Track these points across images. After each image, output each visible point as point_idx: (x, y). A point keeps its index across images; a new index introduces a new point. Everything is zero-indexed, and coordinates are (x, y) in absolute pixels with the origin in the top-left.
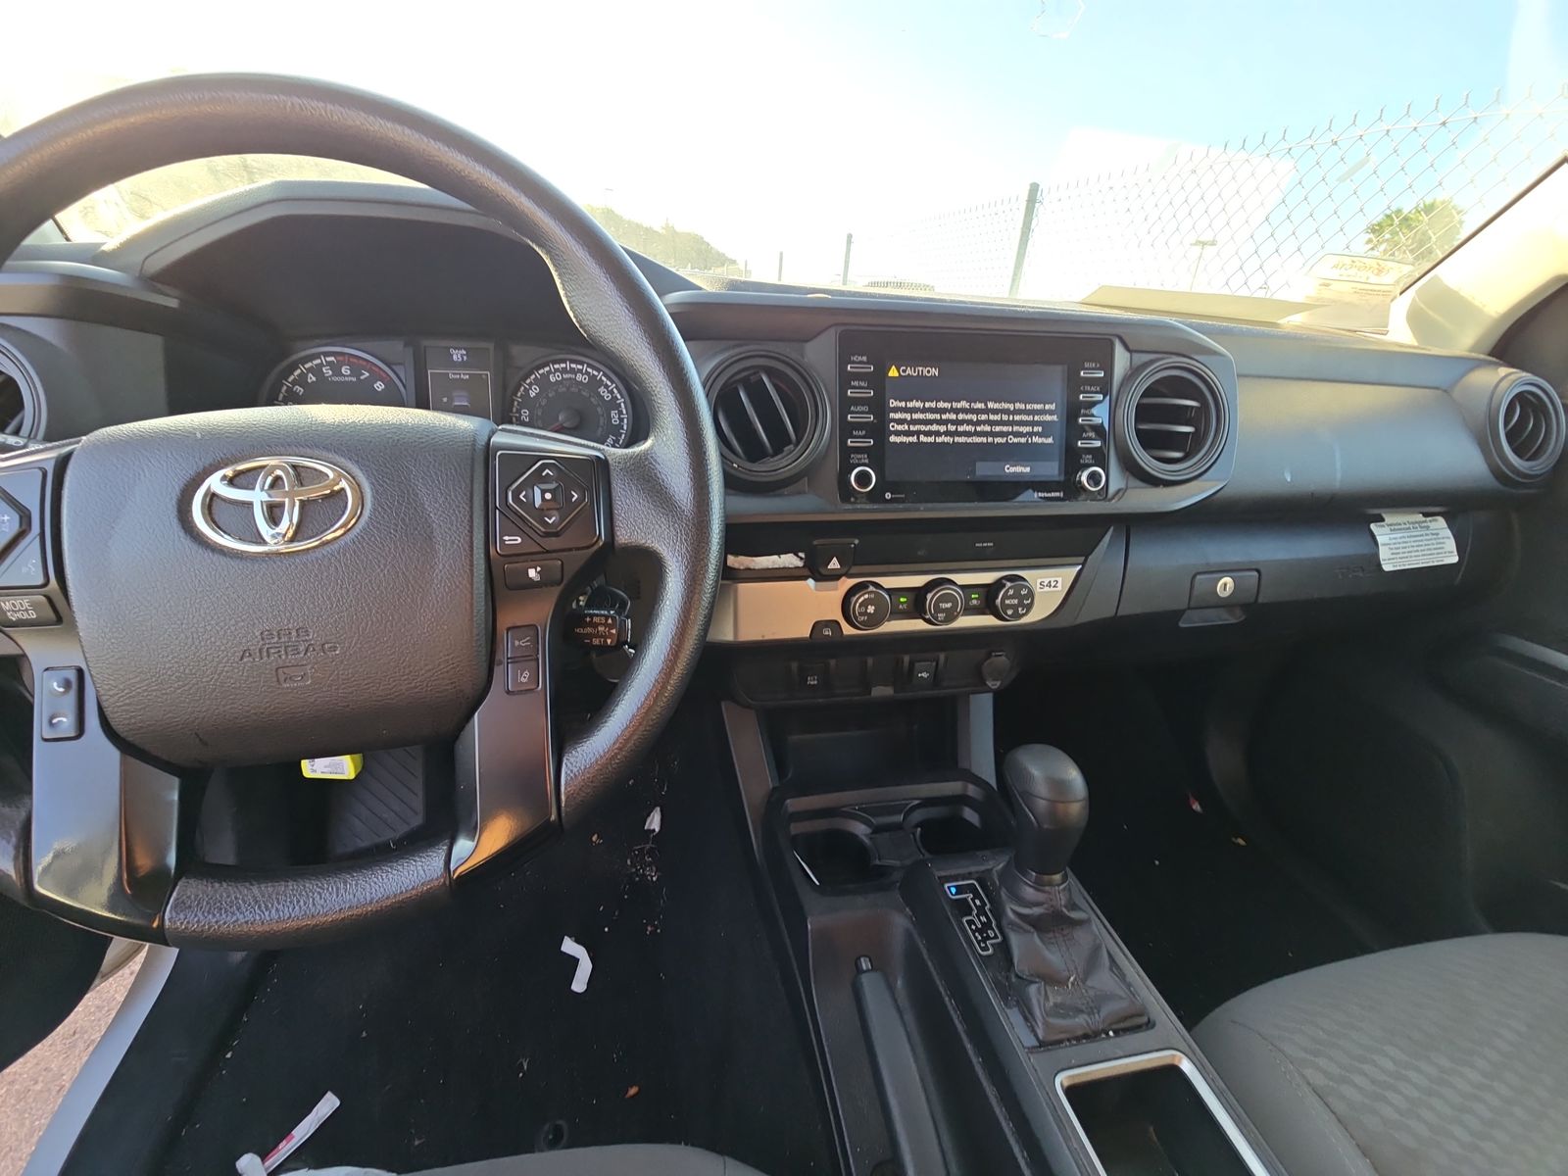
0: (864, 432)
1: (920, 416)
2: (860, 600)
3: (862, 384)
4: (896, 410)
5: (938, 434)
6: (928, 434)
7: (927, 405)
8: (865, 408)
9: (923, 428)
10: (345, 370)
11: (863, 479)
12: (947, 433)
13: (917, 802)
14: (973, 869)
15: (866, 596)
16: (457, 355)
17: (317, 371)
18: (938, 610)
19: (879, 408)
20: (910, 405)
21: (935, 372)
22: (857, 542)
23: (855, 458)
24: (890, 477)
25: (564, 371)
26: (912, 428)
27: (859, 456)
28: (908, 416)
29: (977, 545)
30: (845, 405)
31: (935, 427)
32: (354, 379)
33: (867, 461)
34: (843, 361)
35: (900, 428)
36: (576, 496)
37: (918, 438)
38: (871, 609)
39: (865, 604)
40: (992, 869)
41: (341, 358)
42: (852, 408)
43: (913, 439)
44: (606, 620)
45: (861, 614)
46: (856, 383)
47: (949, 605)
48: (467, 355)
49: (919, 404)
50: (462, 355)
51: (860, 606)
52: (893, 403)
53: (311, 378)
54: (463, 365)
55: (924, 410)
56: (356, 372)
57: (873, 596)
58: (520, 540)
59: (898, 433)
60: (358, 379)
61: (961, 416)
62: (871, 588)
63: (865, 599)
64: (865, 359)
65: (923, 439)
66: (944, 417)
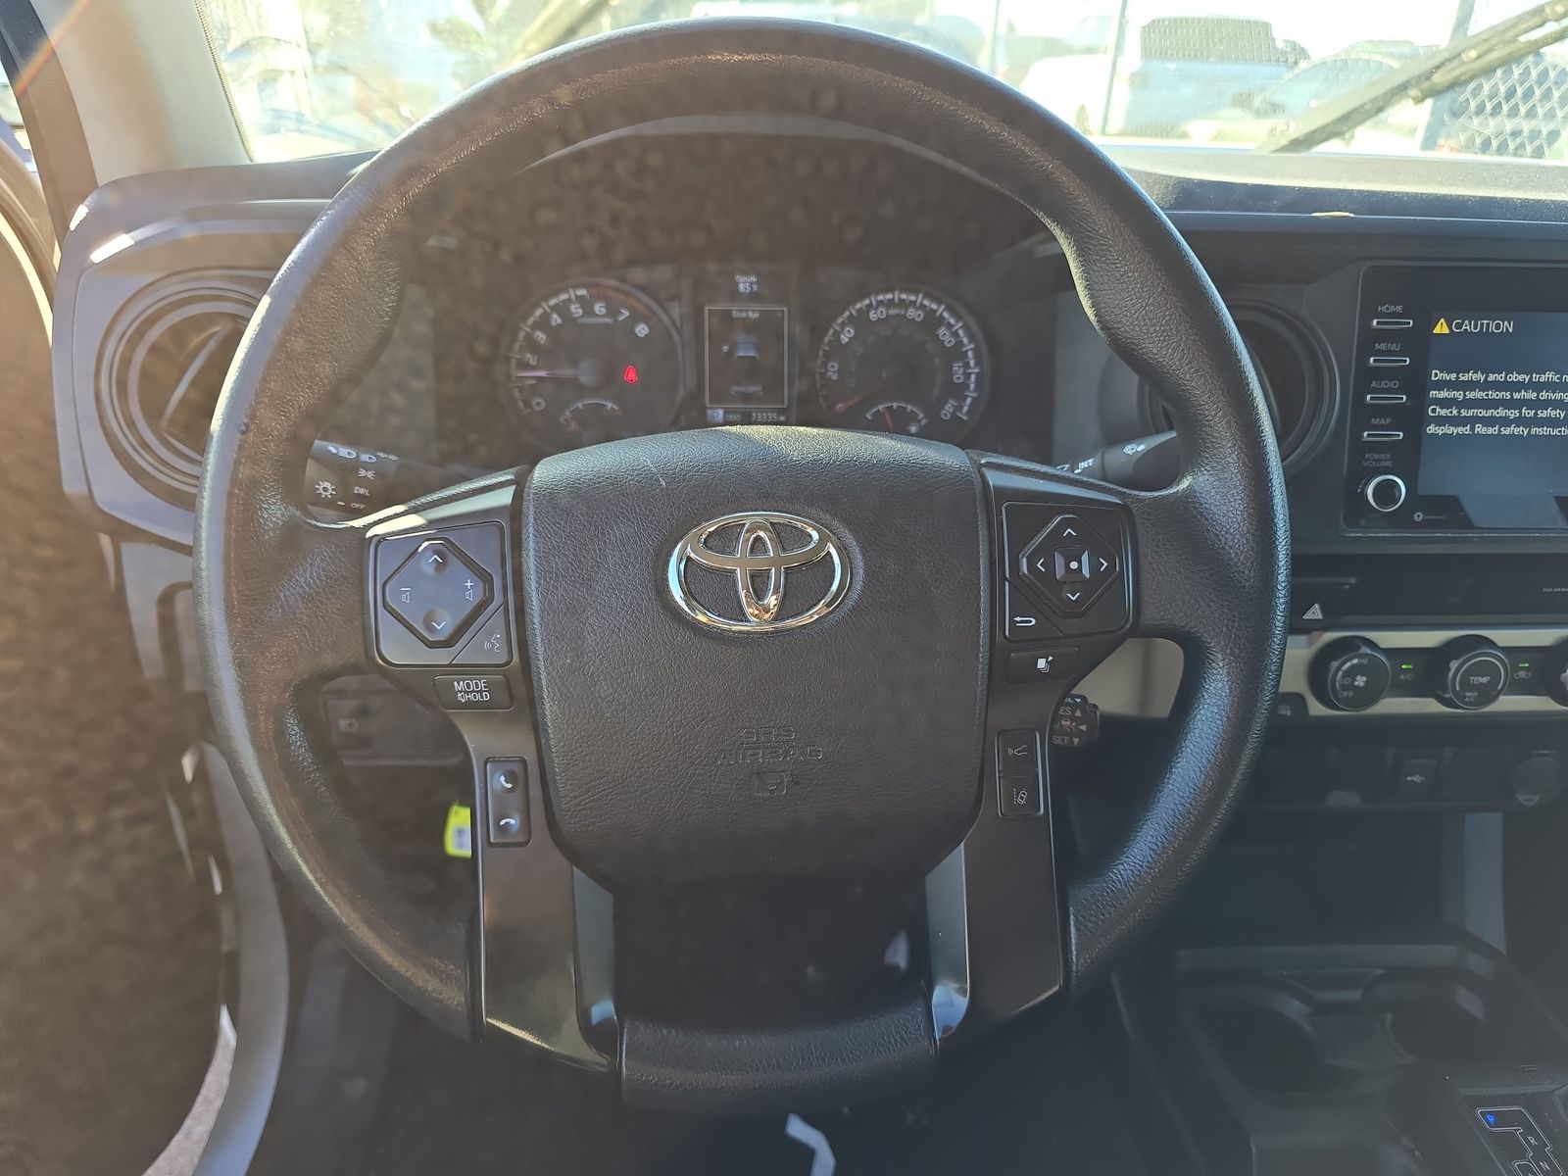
0: (1389, 420)
1: (1479, 394)
2: (1345, 667)
3: (1393, 347)
4: (1442, 385)
5: (1505, 422)
6: (1488, 422)
7: (1492, 377)
8: (1394, 384)
9: (1483, 413)
10: (599, 308)
11: (1386, 492)
12: (1520, 421)
13: (1380, 972)
14: (1519, 1090)
15: (1355, 661)
16: (745, 284)
17: (562, 309)
18: (1466, 685)
19: (1417, 384)
20: (1464, 377)
21: (1507, 326)
22: (1353, 581)
23: (1371, 459)
24: (1425, 488)
25: (890, 304)
26: (1464, 413)
27: (1377, 457)
28: (1459, 395)
29: (1545, 590)
30: (1365, 378)
31: (1501, 412)
32: (609, 320)
33: (1389, 464)
34: (1369, 312)
35: (1444, 412)
36: (1106, 564)
37: (1473, 429)
38: (1360, 681)
39: (1352, 673)
40: (1553, 1091)
41: (594, 291)
42: (1374, 384)
43: (1466, 430)
44: (1074, 712)
45: (1344, 687)
46: (1383, 346)
47: (1485, 680)
48: (758, 282)
49: (1479, 377)
50: (751, 283)
51: (1343, 677)
52: (1437, 375)
53: (556, 319)
54: (754, 297)
55: (1486, 386)
56: (613, 312)
57: (1365, 661)
58: (1034, 622)
59: (1441, 421)
60: (615, 320)
61: (1544, 395)
62: (1365, 650)
63: (1353, 666)
64: (1399, 308)
65: (1479, 429)
66: (1517, 396)
